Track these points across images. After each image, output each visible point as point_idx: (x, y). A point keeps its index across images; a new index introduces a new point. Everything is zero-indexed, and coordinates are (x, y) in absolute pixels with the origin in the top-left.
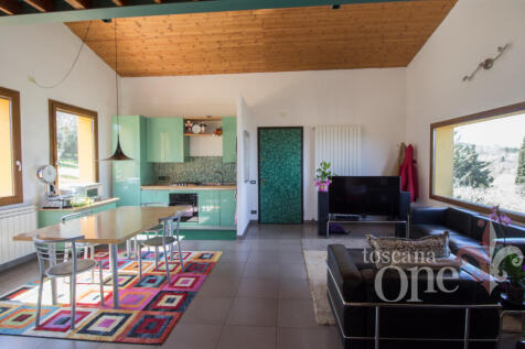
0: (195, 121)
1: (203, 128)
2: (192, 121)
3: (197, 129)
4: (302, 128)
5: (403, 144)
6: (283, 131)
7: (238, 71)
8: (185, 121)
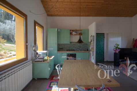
0: (73, 31)
1: (76, 33)
2: (72, 31)
3: (74, 33)
4: (104, 34)
5: (134, 39)
6: (99, 34)
7: (86, 16)
8: (70, 31)
